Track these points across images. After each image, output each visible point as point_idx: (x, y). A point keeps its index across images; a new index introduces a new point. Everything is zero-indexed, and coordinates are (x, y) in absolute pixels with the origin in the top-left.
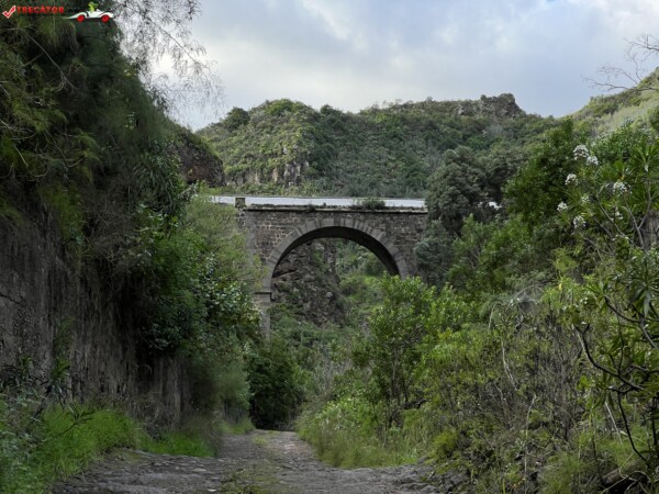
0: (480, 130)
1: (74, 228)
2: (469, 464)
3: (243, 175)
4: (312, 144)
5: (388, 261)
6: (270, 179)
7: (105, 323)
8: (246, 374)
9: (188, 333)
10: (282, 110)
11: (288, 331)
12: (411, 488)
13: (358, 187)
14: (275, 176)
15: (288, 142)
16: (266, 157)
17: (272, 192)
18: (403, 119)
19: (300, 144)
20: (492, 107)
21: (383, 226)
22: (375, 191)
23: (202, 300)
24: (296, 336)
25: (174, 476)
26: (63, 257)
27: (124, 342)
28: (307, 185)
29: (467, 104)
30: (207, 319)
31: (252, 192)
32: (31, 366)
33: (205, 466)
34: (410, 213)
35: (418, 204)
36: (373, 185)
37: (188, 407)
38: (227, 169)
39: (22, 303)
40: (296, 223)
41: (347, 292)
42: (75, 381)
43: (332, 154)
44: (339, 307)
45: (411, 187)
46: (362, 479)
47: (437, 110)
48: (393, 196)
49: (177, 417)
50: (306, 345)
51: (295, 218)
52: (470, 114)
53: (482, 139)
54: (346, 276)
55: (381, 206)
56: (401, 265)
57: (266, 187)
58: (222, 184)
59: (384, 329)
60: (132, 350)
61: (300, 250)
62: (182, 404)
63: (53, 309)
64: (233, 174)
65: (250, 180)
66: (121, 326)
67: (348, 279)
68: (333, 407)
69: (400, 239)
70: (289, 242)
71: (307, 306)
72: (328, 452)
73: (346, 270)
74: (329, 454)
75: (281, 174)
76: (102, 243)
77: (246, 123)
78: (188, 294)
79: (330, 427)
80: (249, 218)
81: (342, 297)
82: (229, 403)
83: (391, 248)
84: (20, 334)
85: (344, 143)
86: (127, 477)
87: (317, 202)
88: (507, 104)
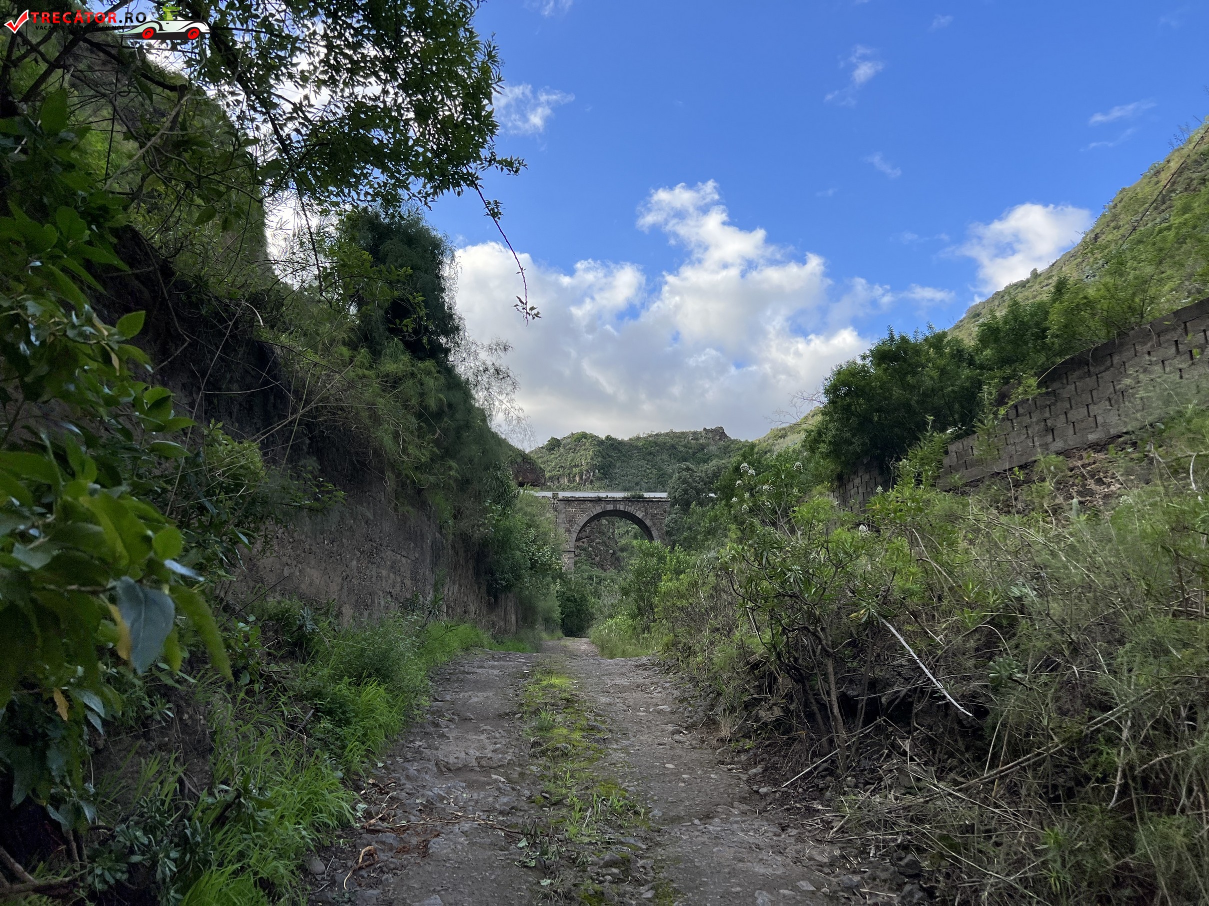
0: (703, 449)
1: (447, 514)
2: (678, 654)
3: (558, 479)
4: (600, 459)
5: (646, 532)
6: (574, 481)
7: (467, 572)
8: (558, 603)
9: (518, 578)
10: (581, 438)
11: (586, 575)
12: (645, 669)
13: (628, 485)
14: (577, 479)
15: (585, 457)
16: (571, 467)
17: (576, 489)
18: (656, 443)
19: (592, 459)
20: (710, 435)
21: (643, 509)
22: (638, 487)
23: (527, 557)
24: (591, 578)
25: (506, 663)
26: (440, 533)
27: (479, 584)
28: (597, 484)
29: (695, 433)
30: (531, 569)
31: (563, 489)
32: (421, 598)
33: (525, 658)
34: (659, 501)
35: (664, 495)
36: (637, 484)
37: (520, 623)
38: (548, 475)
39: (415, 562)
40: (589, 508)
41: (622, 550)
42: (448, 607)
43: (611, 465)
44: (617, 559)
45: (661, 485)
46: (617, 665)
47: (677, 437)
48: (649, 490)
49: (513, 628)
50: (597, 583)
51: (589, 505)
52: (697, 439)
53: (705, 455)
54: (622, 540)
55: (642, 497)
56: (655, 533)
57: (572, 485)
58: (544, 484)
59: (639, 573)
60: (484, 588)
61: (593, 524)
62: (517, 621)
63: (435, 564)
64: (551, 478)
65: (562, 482)
66: (477, 574)
67: (623, 542)
68: (610, 622)
69: (653, 516)
70: (586, 520)
71: (598, 558)
72: (606, 649)
73: (621, 536)
74: (607, 651)
75: (581, 478)
76: (464, 524)
77: (559, 446)
78: (518, 553)
79: (608, 634)
80: (561, 506)
81: (619, 553)
82: (547, 620)
83: (648, 522)
84: (414, 579)
85: (619, 458)
86: (476, 664)
87: (603, 495)
88: (719, 433)
